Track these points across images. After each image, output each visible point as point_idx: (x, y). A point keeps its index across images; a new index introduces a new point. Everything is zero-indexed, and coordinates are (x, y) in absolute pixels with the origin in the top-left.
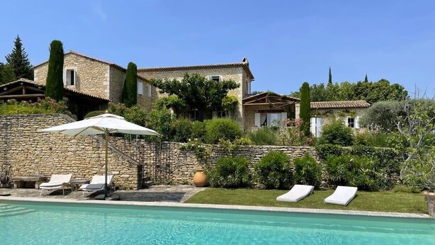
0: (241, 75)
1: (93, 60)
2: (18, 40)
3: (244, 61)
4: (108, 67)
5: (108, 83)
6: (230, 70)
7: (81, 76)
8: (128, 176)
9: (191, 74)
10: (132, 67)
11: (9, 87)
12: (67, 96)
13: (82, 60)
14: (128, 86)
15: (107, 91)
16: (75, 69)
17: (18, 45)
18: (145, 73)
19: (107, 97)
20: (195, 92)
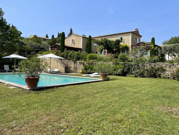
0: (131, 36)
1: (78, 36)
2: (71, 29)
3: (136, 30)
4: (82, 38)
5: (82, 43)
6: (127, 34)
7: (75, 41)
8: (63, 70)
9: (103, 38)
10: (90, 37)
11: (54, 46)
12: (66, 48)
13: (75, 36)
14: (88, 43)
15: (82, 45)
16: (74, 39)
17: (71, 31)
18: (99, 38)
19: (81, 48)
20: (107, 44)
